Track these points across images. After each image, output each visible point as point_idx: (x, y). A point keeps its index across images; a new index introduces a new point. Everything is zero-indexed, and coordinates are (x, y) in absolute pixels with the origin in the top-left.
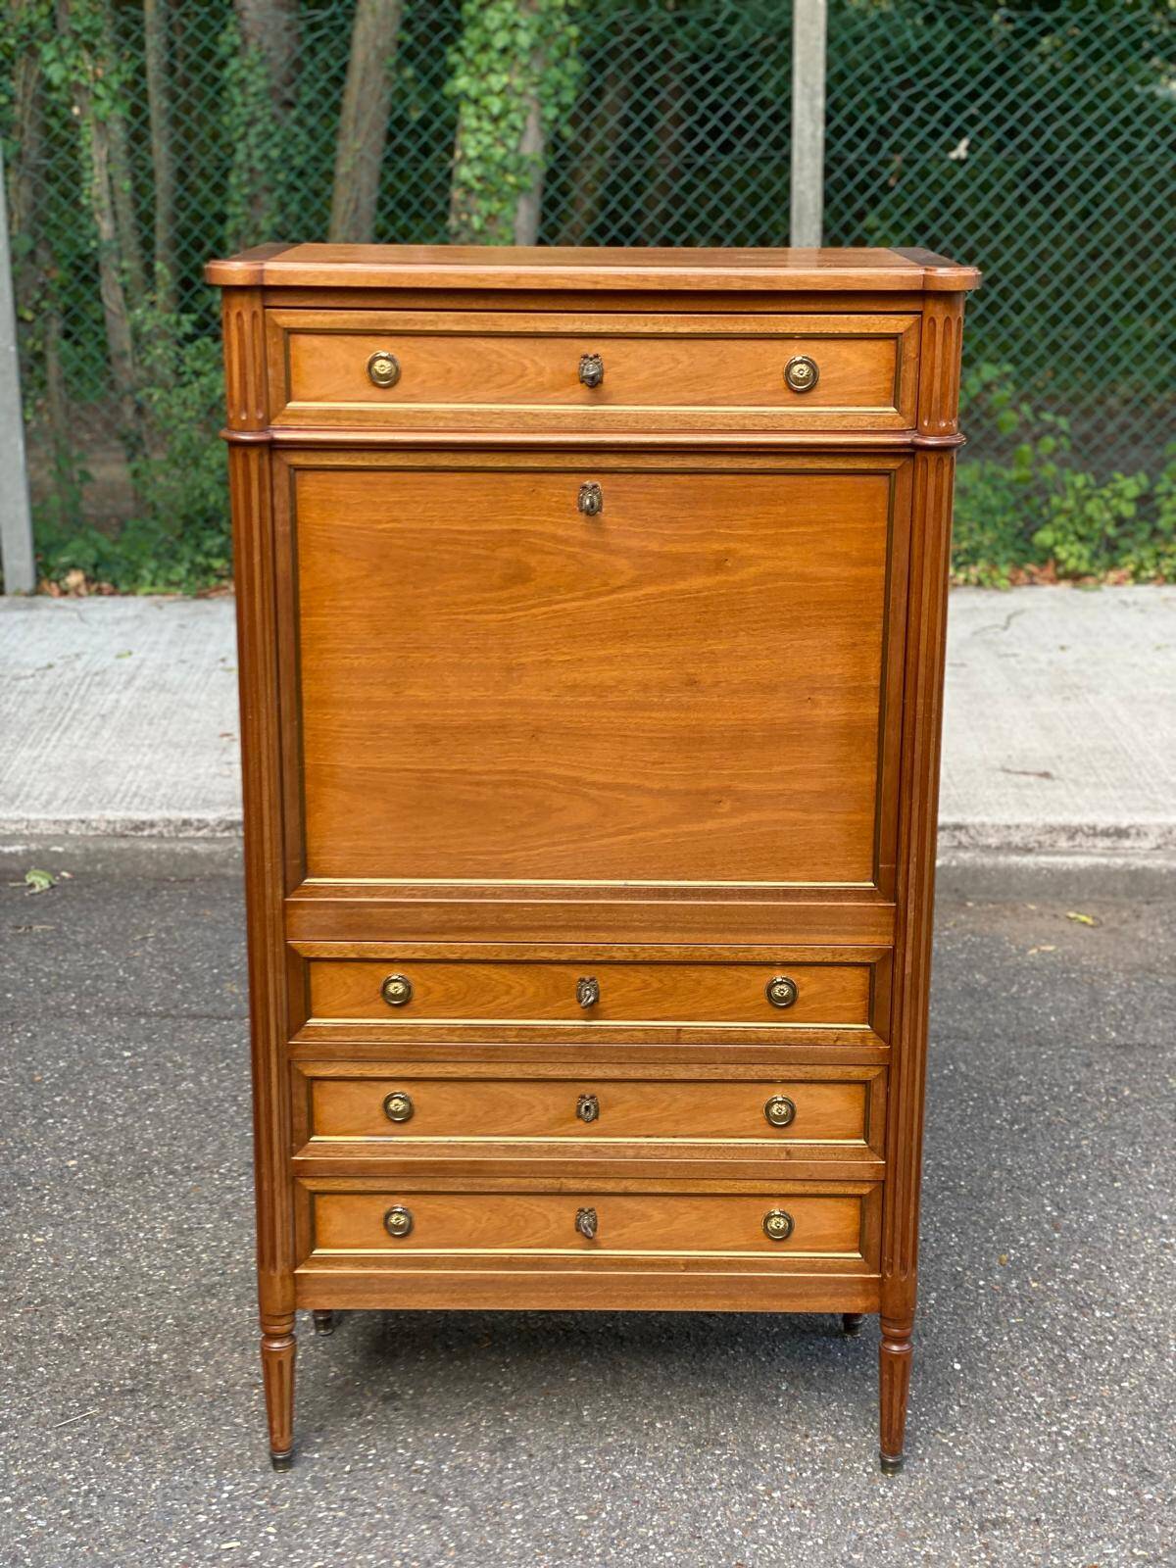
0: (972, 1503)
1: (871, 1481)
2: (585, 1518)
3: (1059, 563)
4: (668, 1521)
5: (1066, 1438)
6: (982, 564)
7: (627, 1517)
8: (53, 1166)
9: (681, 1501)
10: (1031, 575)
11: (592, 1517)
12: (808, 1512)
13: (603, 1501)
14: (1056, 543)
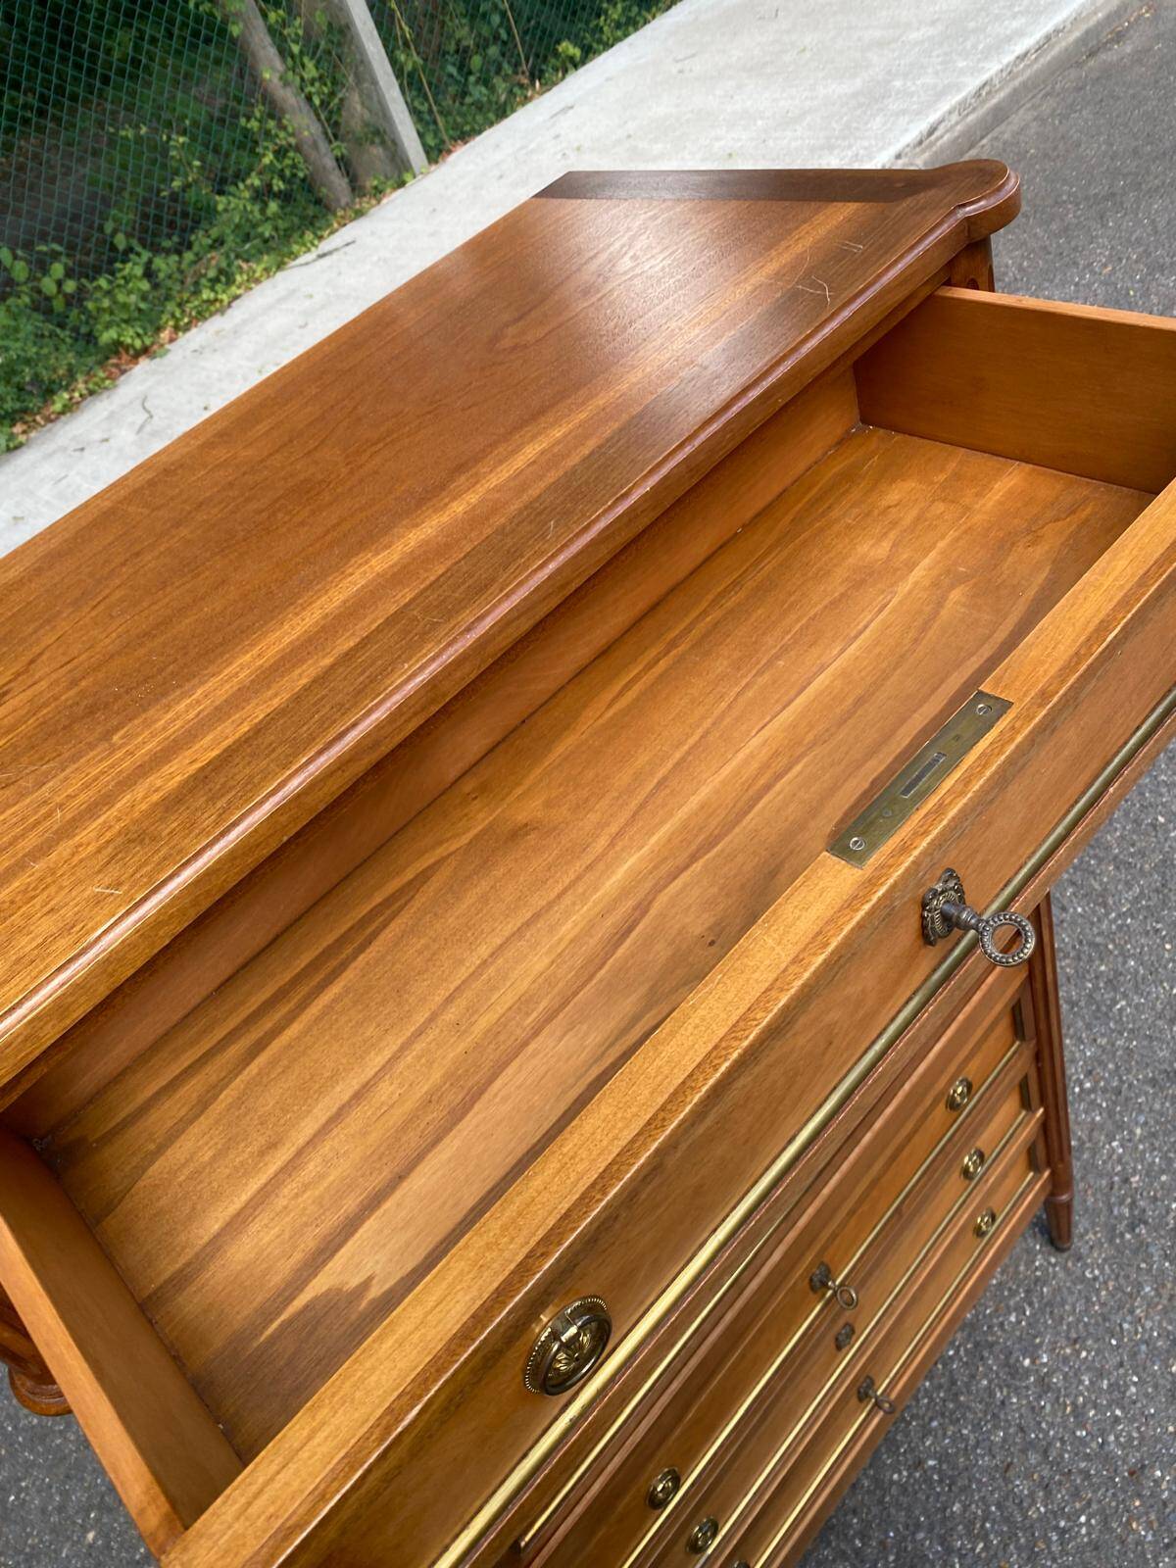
0: (1146, 1223)
1: (1065, 1268)
2: (981, 1545)
3: (127, 348)
4: (1028, 1476)
5: (1093, 1090)
6: (80, 378)
7: (999, 1506)
8: (77, 1556)
9: (1004, 1440)
10: (117, 366)
11: (985, 1538)
12: (1084, 1354)
13: (965, 1508)
14: (119, 335)
